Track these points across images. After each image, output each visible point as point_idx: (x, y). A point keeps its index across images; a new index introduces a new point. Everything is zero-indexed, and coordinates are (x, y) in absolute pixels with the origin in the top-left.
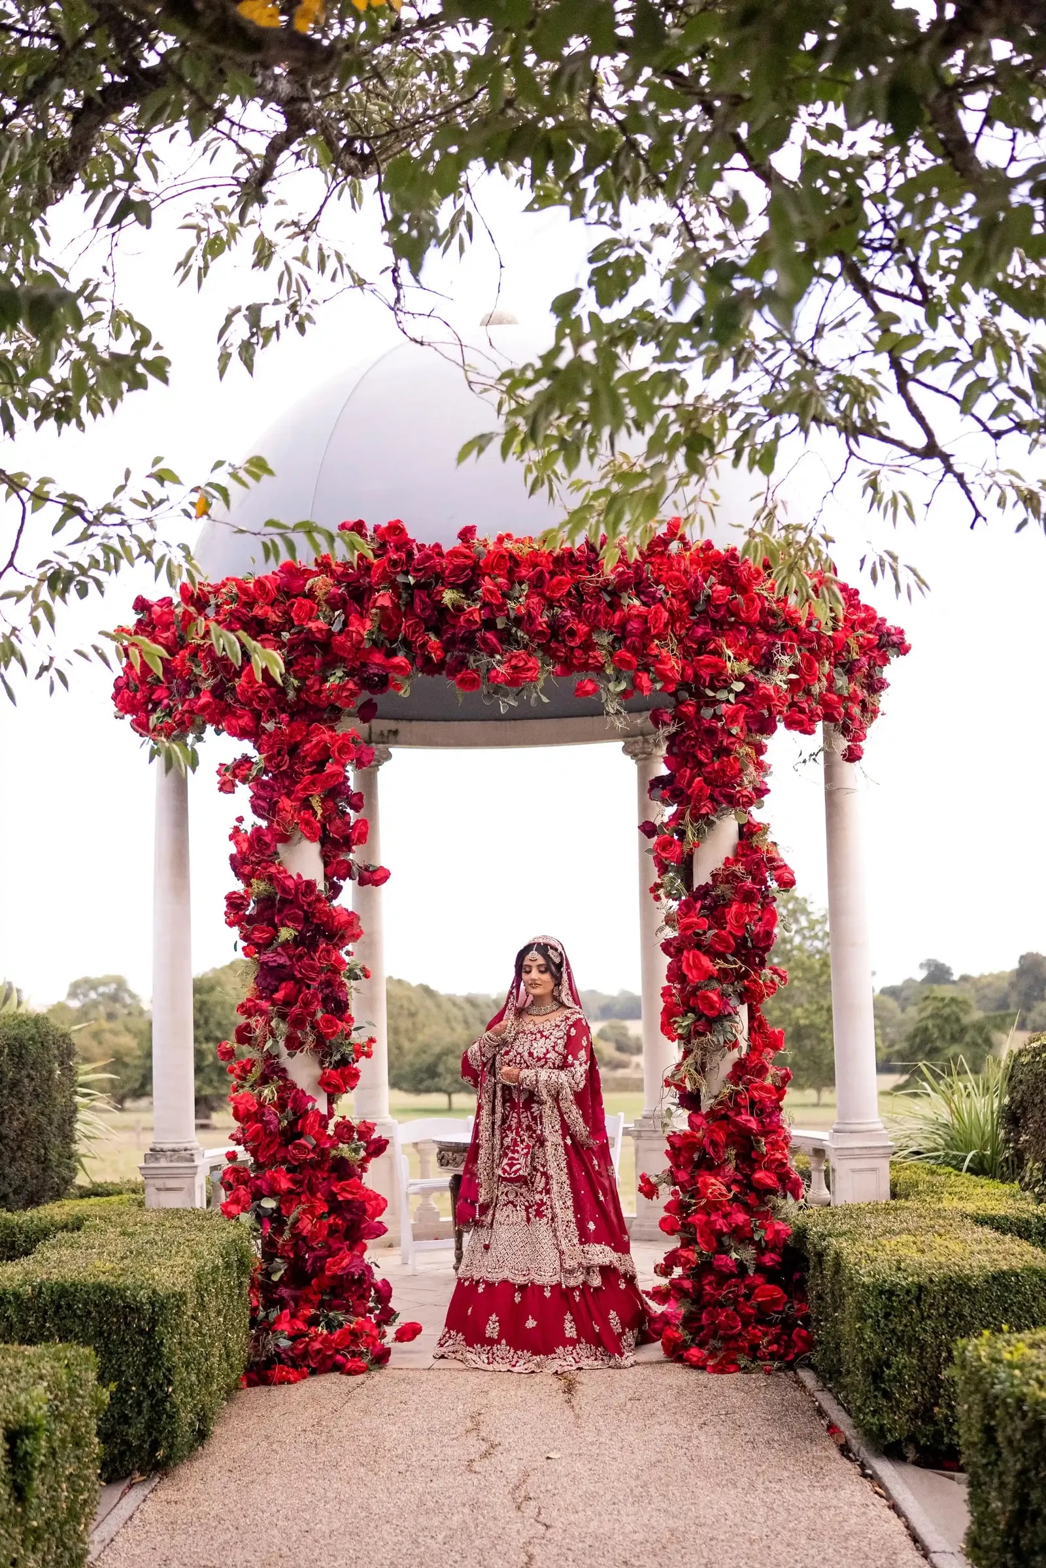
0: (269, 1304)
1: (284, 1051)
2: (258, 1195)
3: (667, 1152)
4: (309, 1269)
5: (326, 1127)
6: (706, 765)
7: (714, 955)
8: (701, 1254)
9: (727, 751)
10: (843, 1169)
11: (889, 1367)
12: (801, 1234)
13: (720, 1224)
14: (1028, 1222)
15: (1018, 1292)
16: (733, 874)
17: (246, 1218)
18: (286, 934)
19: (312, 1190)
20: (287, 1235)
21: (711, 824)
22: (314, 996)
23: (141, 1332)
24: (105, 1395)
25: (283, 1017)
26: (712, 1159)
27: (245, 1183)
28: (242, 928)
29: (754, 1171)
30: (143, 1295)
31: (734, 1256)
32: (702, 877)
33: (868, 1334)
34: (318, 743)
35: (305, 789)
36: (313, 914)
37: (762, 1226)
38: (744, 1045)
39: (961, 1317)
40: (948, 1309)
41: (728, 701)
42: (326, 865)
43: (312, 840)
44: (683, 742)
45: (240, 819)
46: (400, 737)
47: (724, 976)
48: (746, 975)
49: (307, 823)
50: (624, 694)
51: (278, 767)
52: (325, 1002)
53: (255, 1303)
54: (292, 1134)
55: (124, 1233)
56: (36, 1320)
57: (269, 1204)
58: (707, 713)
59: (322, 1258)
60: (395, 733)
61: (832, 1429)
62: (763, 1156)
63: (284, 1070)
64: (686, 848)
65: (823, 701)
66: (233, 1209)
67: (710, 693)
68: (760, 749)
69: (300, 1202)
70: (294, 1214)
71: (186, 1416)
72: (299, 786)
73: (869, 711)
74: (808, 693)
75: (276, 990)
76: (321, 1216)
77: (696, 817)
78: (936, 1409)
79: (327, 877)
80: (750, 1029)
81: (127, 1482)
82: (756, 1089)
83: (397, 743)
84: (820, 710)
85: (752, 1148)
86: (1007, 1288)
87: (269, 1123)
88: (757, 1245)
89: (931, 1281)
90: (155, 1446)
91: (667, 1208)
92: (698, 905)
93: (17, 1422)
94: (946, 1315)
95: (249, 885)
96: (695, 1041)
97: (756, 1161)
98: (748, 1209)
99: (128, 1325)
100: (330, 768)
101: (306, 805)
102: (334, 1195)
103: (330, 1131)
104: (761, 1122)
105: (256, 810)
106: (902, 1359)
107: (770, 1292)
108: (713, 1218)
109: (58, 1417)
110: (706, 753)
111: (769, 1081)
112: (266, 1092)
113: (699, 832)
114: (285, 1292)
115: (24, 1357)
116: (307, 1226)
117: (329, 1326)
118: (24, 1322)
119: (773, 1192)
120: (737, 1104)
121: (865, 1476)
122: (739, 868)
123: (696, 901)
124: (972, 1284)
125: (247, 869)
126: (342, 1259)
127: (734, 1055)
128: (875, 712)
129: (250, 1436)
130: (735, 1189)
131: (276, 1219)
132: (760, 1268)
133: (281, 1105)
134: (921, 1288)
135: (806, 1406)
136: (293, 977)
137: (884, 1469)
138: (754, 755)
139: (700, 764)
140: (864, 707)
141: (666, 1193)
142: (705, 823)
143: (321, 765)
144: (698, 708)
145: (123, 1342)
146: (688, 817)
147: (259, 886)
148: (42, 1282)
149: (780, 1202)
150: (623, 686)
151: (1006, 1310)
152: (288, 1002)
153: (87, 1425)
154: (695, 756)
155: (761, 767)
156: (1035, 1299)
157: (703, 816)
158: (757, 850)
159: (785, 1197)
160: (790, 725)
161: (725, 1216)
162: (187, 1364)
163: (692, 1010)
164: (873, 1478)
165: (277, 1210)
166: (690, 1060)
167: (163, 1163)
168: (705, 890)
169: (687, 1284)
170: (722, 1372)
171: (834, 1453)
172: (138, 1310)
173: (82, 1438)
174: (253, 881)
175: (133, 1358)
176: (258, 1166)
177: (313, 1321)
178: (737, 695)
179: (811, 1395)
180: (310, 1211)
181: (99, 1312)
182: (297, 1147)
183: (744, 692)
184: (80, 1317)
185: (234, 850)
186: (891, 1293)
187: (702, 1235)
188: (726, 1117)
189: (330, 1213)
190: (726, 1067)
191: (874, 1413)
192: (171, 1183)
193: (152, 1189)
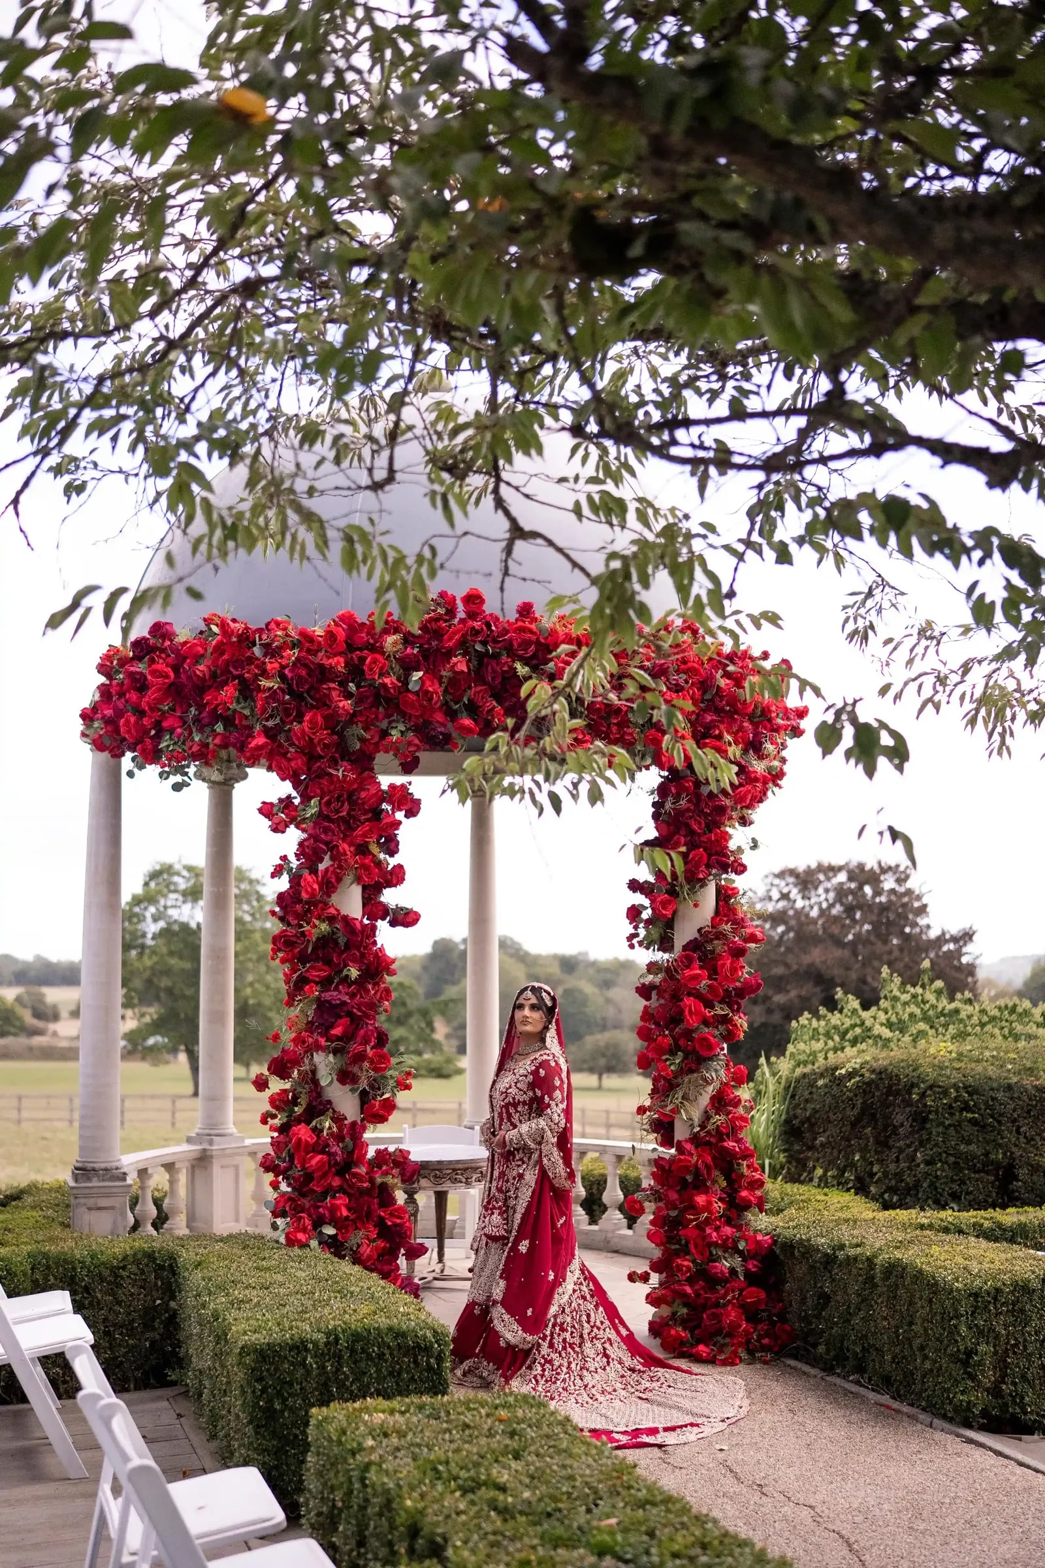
2: (318, 1223)
3: (653, 1174)
7: (707, 1003)
8: (696, 1263)
13: (714, 1236)
16: (722, 932)
18: (354, 973)
19: (369, 1216)
22: (371, 1032)
25: (341, 1052)
26: (705, 1180)
27: (304, 1211)
28: (297, 966)
29: (738, 1190)
31: (726, 1263)
35: (363, 835)
37: (743, 1237)
42: (365, 903)
47: (713, 1020)
48: (730, 1020)
49: (366, 868)
51: (337, 812)
54: (349, 1164)
57: (330, 1231)
63: (330, 1102)
66: (301, 1236)
69: (358, 1228)
70: (352, 1242)
72: (357, 833)
75: (332, 1026)
77: (692, 880)
82: (734, 1118)
85: (736, 1171)
87: (334, 1154)
88: (741, 1253)
91: (656, 1223)
96: (685, 1078)
97: (738, 1181)
98: (733, 1223)
101: (363, 850)
102: (382, 1219)
104: (740, 1147)
107: (755, 1295)
108: (707, 1232)
111: (739, 1113)
112: (327, 1124)
116: (365, 1250)
119: (751, 1207)
120: (719, 1131)
122: (728, 928)
125: (299, 908)
130: (724, 1206)
131: (331, 1244)
132: (747, 1274)
133: (339, 1136)
136: (351, 1014)
143: (377, 813)
147: (321, 927)
149: (750, 1216)
152: (347, 1038)
154: (691, 826)
157: (701, 880)
161: (717, 1229)
163: (681, 1050)
165: (337, 1236)
166: (678, 1093)
168: (694, 945)
174: (315, 921)
180: (367, 1236)
182: (353, 1175)
186: (976, 1295)
187: (696, 1246)
188: (708, 1143)
189: (379, 1236)
190: (705, 1100)
191: (963, 1392)
192: (103, 1202)
193: (84, 1209)
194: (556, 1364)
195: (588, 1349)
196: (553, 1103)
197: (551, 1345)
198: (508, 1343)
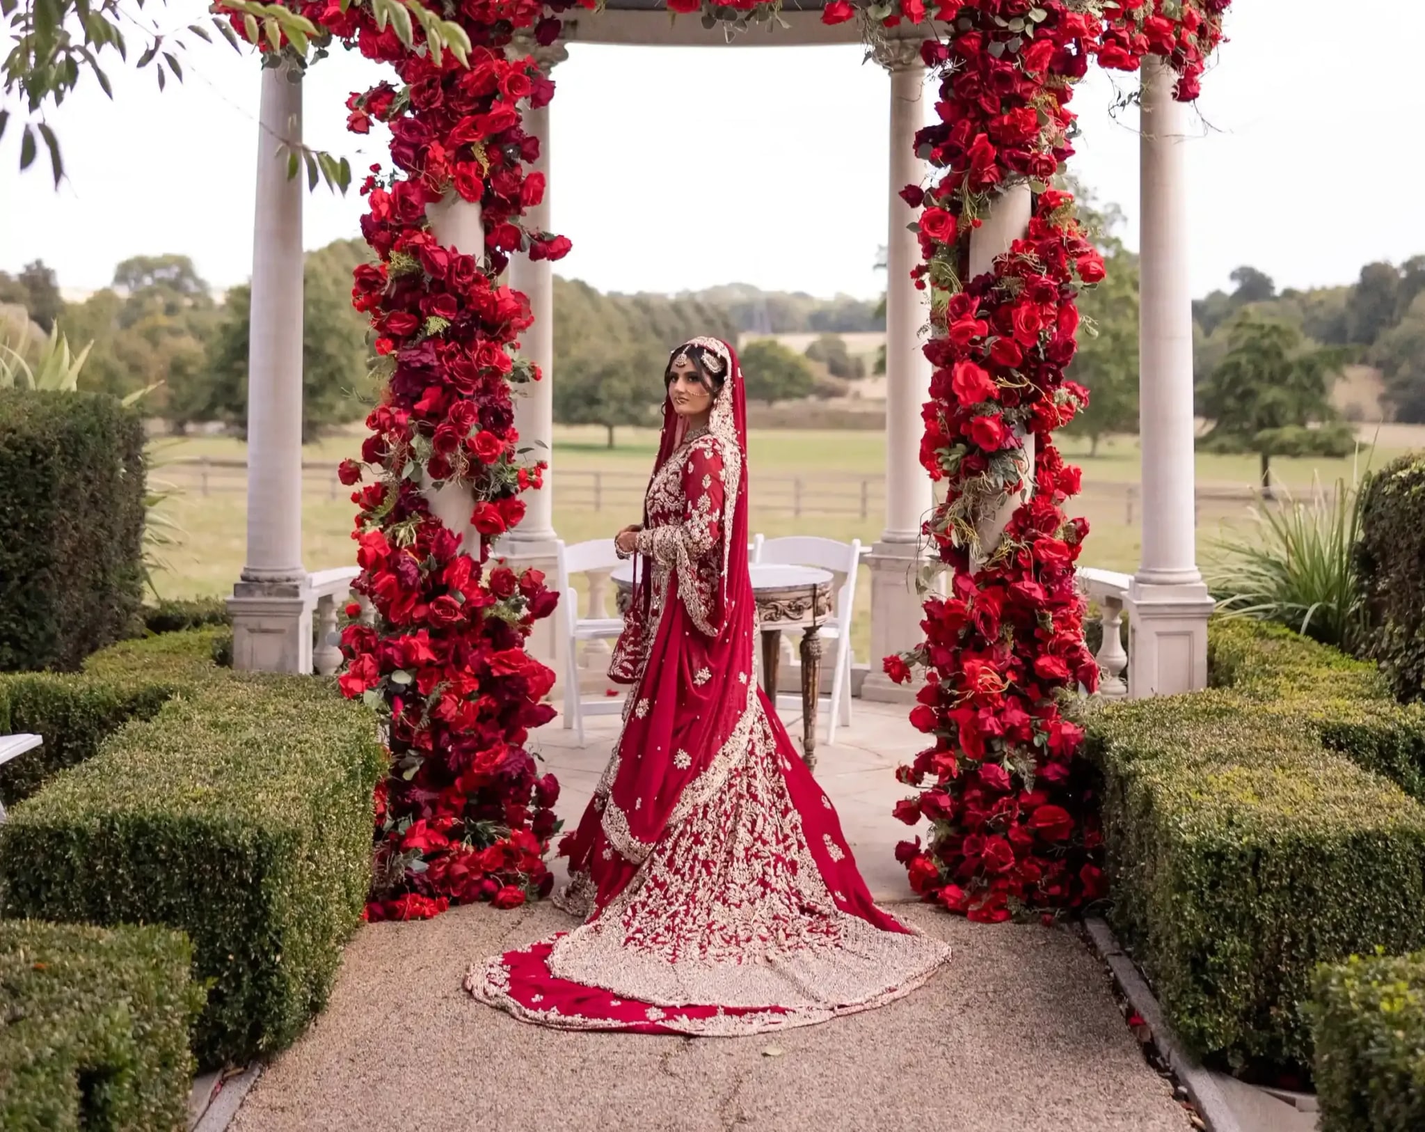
0: (399, 811)
1: (428, 480)
2: (387, 667)
3: (923, 624)
4: (452, 766)
5: (478, 577)
6: (992, 117)
7: (996, 370)
8: (963, 762)
9: (1021, 100)
10: (1145, 632)
11: (1214, 953)
12: (1098, 745)
13: (991, 723)
14: (1392, 736)
15: (1386, 861)
16: (1023, 264)
17: (372, 698)
18: (436, 324)
19: (459, 662)
20: (425, 721)
21: (995, 196)
22: (469, 408)
23: (242, 883)
24: (201, 994)
25: (427, 433)
26: (983, 638)
27: (371, 650)
28: (376, 314)
29: (1038, 656)
30: (245, 837)
31: (1008, 765)
32: (980, 265)
33: (1189, 911)
34: (482, 73)
35: (464, 134)
36: (470, 297)
37: (1045, 727)
38: (1029, 486)
39: (1311, 891)
40: (1293, 879)
41: (1024, 35)
42: (488, 231)
43: (470, 200)
44: (961, 87)
45: (376, 168)
46: (580, 30)
47: (1006, 397)
48: (1036, 397)
49: (466, 179)
50: (889, 22)
51: (428, 102)
52: (482, 415)
53: (381, 809)
54: (435, 588)
55: (214, 724)
56: (106, 864)
57: (402, 679)
58: (997, 49)
59: (469, 752)
60: (574, 24)
61: (1132, 1017)
62: (1049, 636)
63: (425, 502)
64: (962, 228)
65: (1149, 29)
66: (355, 685)
67: (1003, 24)
68: (1064, 96)
69: (443, 678)
70: (433, 697)
71: (298, 991)
72: (456, 130)
73: (1209, 37)
74: (1129, 18)
75: (419, 398)
76: (468, 697)
77: (976, 186)
78: (1273, 1011)
79: (488, 248)
80: (1037, 464)
81: (218, 1077)
82: (1043, 547)
83: (576, 38)
84: (1143, 40)
85: (1036, 625)
86: (1371, 856)
87: (406, 574)
88: (1037, 752)
89: (1273, 843)
90: (256, 1032)
91: (922, 696)
92: (976, 303)
93: (94, 1060)
94: (1291, 887)
95: (386, 258)
96: (965, 483)
97: (1039, 641)
98: (1027, 705)
99: (226, 875)
100: (497, 109)
101: (464, 154)
102: (487, 669)
103: (484, 583)
104: (1048, 592)
105: (397, 158)
106: (1232, 943)
107: (1051, 816)
108: (982, 715)
109: (143, 1039)
110: (992, 101)
111: (1059, 537)
112: (402, 533)
113: (981, 206)
114: (421, 795)
115: (100, 951)
116: (450, 709)
117: (477, 842)
118: (90, 866)
119: (1062, 682)
120: (1016, 564)
121: (1177, 1096)
122: (1031, 257)
123: (973, 296)
124: (1327, 849)
125: (383, 236)
126: (497, 753)
127: (1016, 502)
128: (1215, 38)
129: (375, 1003)
130: (1011, 678)
131: (411, 697)
132: (1040, 783)
133: (421, 551)
134: (1258, 852)
135: (1098, 979)
136: (440, 382)
137: (1204, 1085)
138: (1055, 104)
139: (984, 117)
140: (1202, 32)
141: (920, 675)
142: (989, 194)
143: (485, 102)
144: (984, 43)
145: (218, 897)
146: (965, 186)
147: (400, 262)
148: (114, 814)
149: (1071, 696)
150: (887, 12)
151: (1369, 884)
152: (435, 415)
153: (177, 1039)
154: (977, 105)
155: (1065, 119)
156: (1407, 871)
157: (986, 185)
158: (1055, 232)
159: (1075, 689)
160: (1105, 61)
161: (998, 713)
162: (299, 923)
163: (963, 440)
164: (1188, 1099)
165: (414, 686)
166: (957, 506)
167: (258, 598)
168: (985, 283)
169: (945, 802)
170: (988, 920)
171: (1137, 1059)
172: (240, 856)
173: (172, 1054)
174: (392, 253)
175: (232, 921)
176: (388, 627)
177: (455, 834)
178: (1037, 26)
179: (1104, 961)
180: (456, 690)
181: (188, 857)
182: (440, 605)
183: (1045, 23)
184: (163, 862)
185: (368, 210)
186: (1220, 856)
187: (966, 737)
188: (1002, 582)
189: (481, 692)
190: (1005, 516)
191: (1193, 1012)
192: (268, 624)
193: (244, 630)
194: (673, 889)
195: (739, 873)
196: (695, 513)
197: (670, 862)
198: (617, 854)
